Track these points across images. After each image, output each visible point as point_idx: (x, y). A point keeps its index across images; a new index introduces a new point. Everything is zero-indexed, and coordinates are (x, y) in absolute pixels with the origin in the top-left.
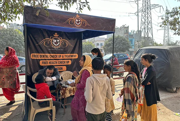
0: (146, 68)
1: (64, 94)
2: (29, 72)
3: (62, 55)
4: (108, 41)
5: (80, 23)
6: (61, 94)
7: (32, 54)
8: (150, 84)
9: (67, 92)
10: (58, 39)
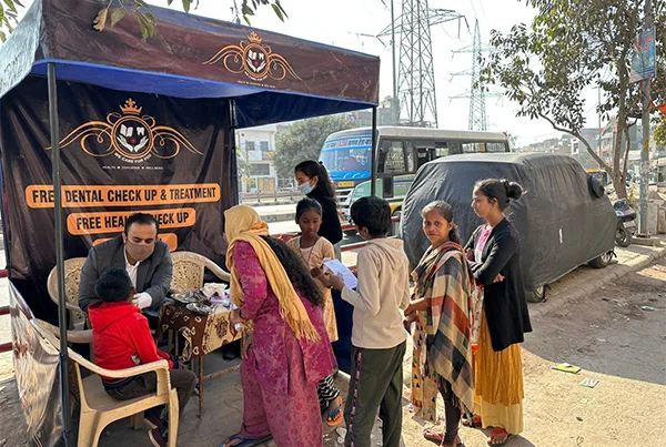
0: (489, 228)
1: (198, 339)
2: (19, 266)
3: (158, 188)
4: (289, 133)
5: (263, 65)
6: (189, 339)
7: (30, 189)
8: (502, 278)
9: (211, 330)
10: (141, 126)
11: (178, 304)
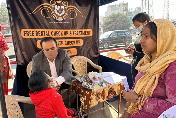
1: (87, 102)
3: (69, 31)
4: (107, 19)
7: (23, 30)
10: (63, 5)
11: (78, 81)
